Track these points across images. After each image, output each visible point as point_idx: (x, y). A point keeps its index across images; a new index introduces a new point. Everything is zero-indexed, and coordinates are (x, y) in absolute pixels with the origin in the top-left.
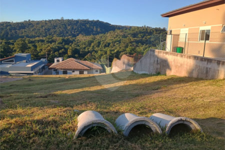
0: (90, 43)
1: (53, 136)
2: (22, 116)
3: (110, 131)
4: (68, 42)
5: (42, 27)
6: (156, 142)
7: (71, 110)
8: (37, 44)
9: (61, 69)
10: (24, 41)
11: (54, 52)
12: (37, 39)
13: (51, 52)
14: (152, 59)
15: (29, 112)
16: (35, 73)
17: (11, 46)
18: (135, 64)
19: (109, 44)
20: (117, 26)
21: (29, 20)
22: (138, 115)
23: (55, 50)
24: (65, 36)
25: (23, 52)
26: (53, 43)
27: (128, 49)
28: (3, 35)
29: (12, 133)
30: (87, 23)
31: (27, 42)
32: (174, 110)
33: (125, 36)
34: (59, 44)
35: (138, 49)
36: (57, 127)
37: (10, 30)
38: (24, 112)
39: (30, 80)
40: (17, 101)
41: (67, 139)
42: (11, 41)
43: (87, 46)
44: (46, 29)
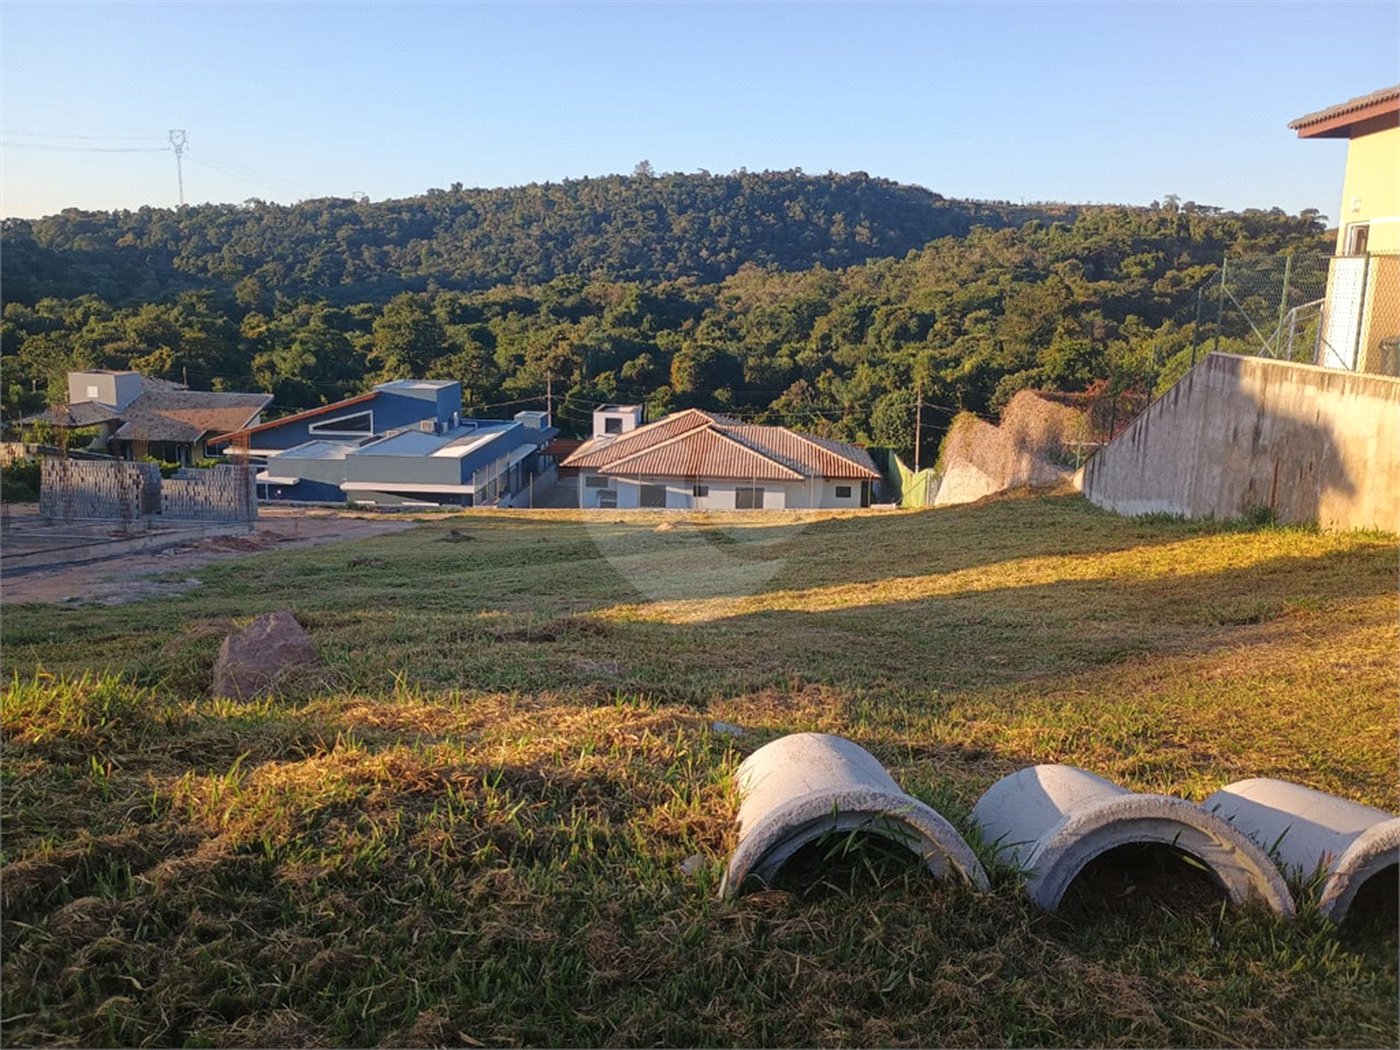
0: (805, 317)
1: (598, 870)
2: (425, 738)
3: (940, 870)
4: (671, 312)
5: (528, 222)
6: (1252, 967)
7: (693, 724)
8: (495, 326)
9: (633, 476)
10: (427, 308)
11: (594, 372)
12: (498, 293)
13: (576, 376)
14: (1218, 421)
15: (462, 718)
16: (484, 497)
17: (357, 339)
18: (1094, 452)
19: (926, 321)
20: (978, 206)
21: (457, 187)
22: (1118, 781)
23: (598, 363)
24: (655, 277)
25: (419, 373)
26: (587, 321)
27: (1052, 357)
28: (317, 275)
29: (377, 832)
30: (791, 196)
31: (441, 313)
32: (1379, 767)
33: (1029, 273)
34: (619, 322)
35: (1117, 354)
36: (618, 819)
37: (354, 244)
38: (430, 715)
39: (456, 536)
40: (395, 652)
41: (682, 894)
42: (355, 310)
43: (786, 338)
44: (545, 237)
